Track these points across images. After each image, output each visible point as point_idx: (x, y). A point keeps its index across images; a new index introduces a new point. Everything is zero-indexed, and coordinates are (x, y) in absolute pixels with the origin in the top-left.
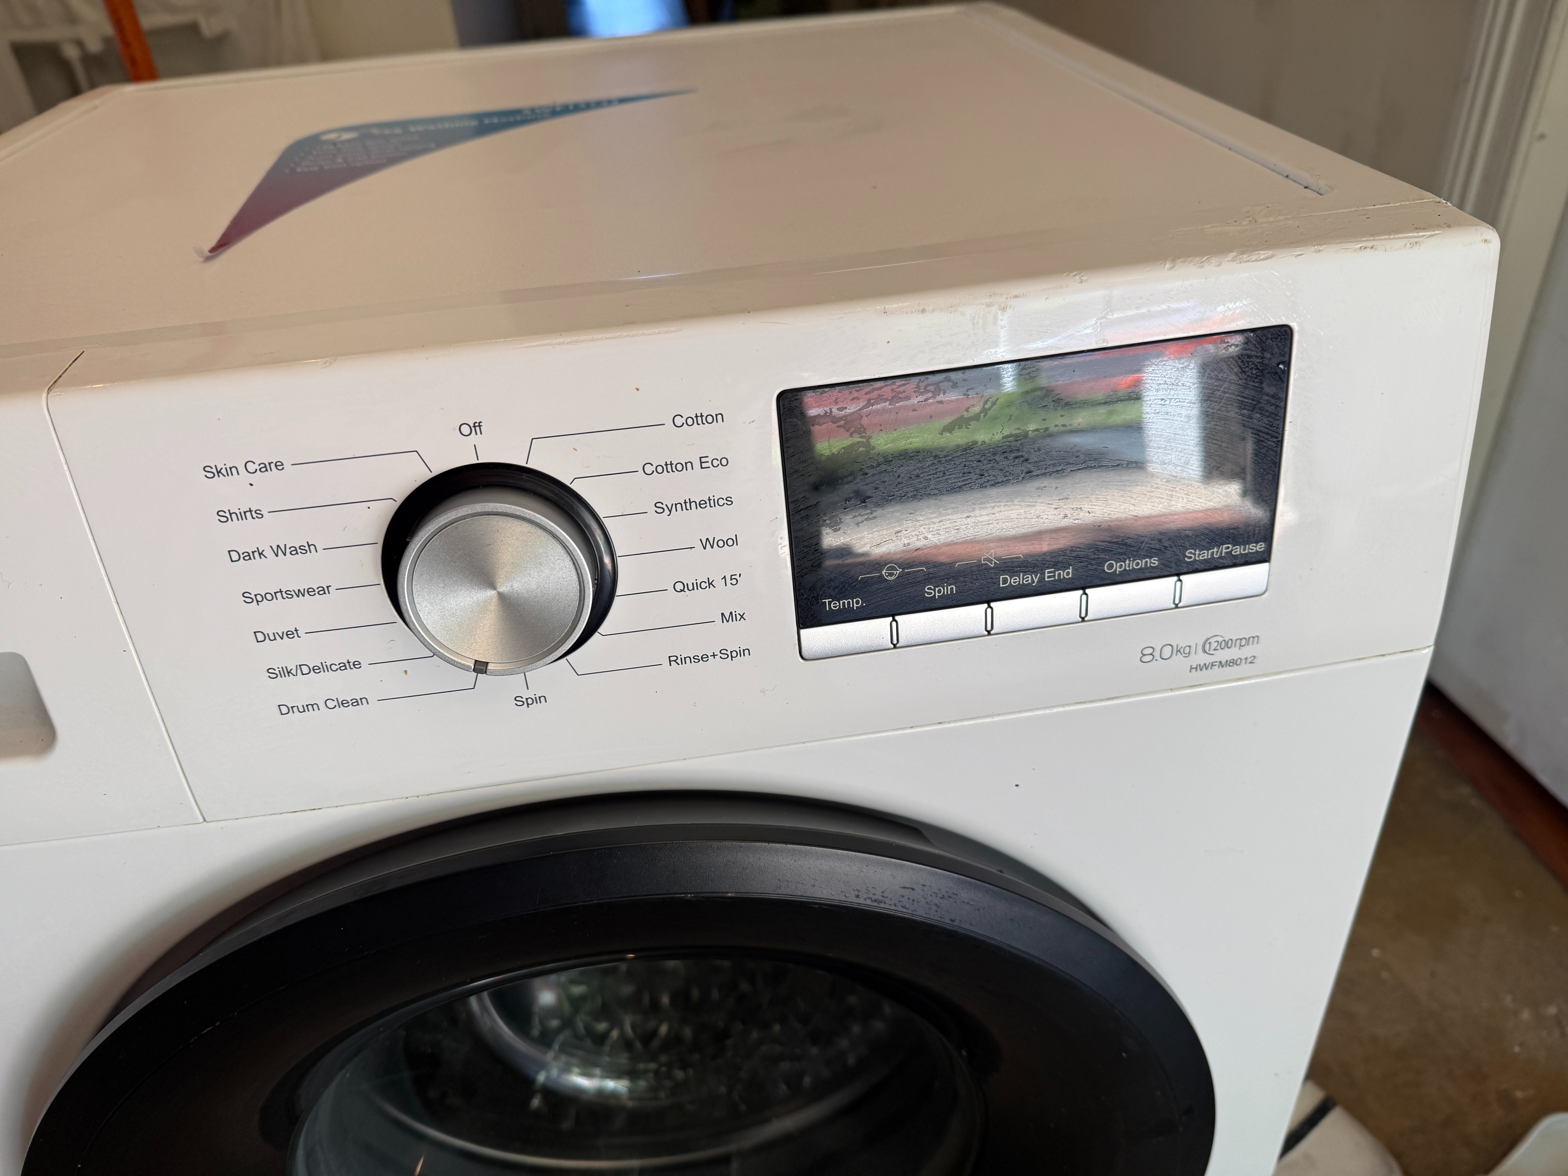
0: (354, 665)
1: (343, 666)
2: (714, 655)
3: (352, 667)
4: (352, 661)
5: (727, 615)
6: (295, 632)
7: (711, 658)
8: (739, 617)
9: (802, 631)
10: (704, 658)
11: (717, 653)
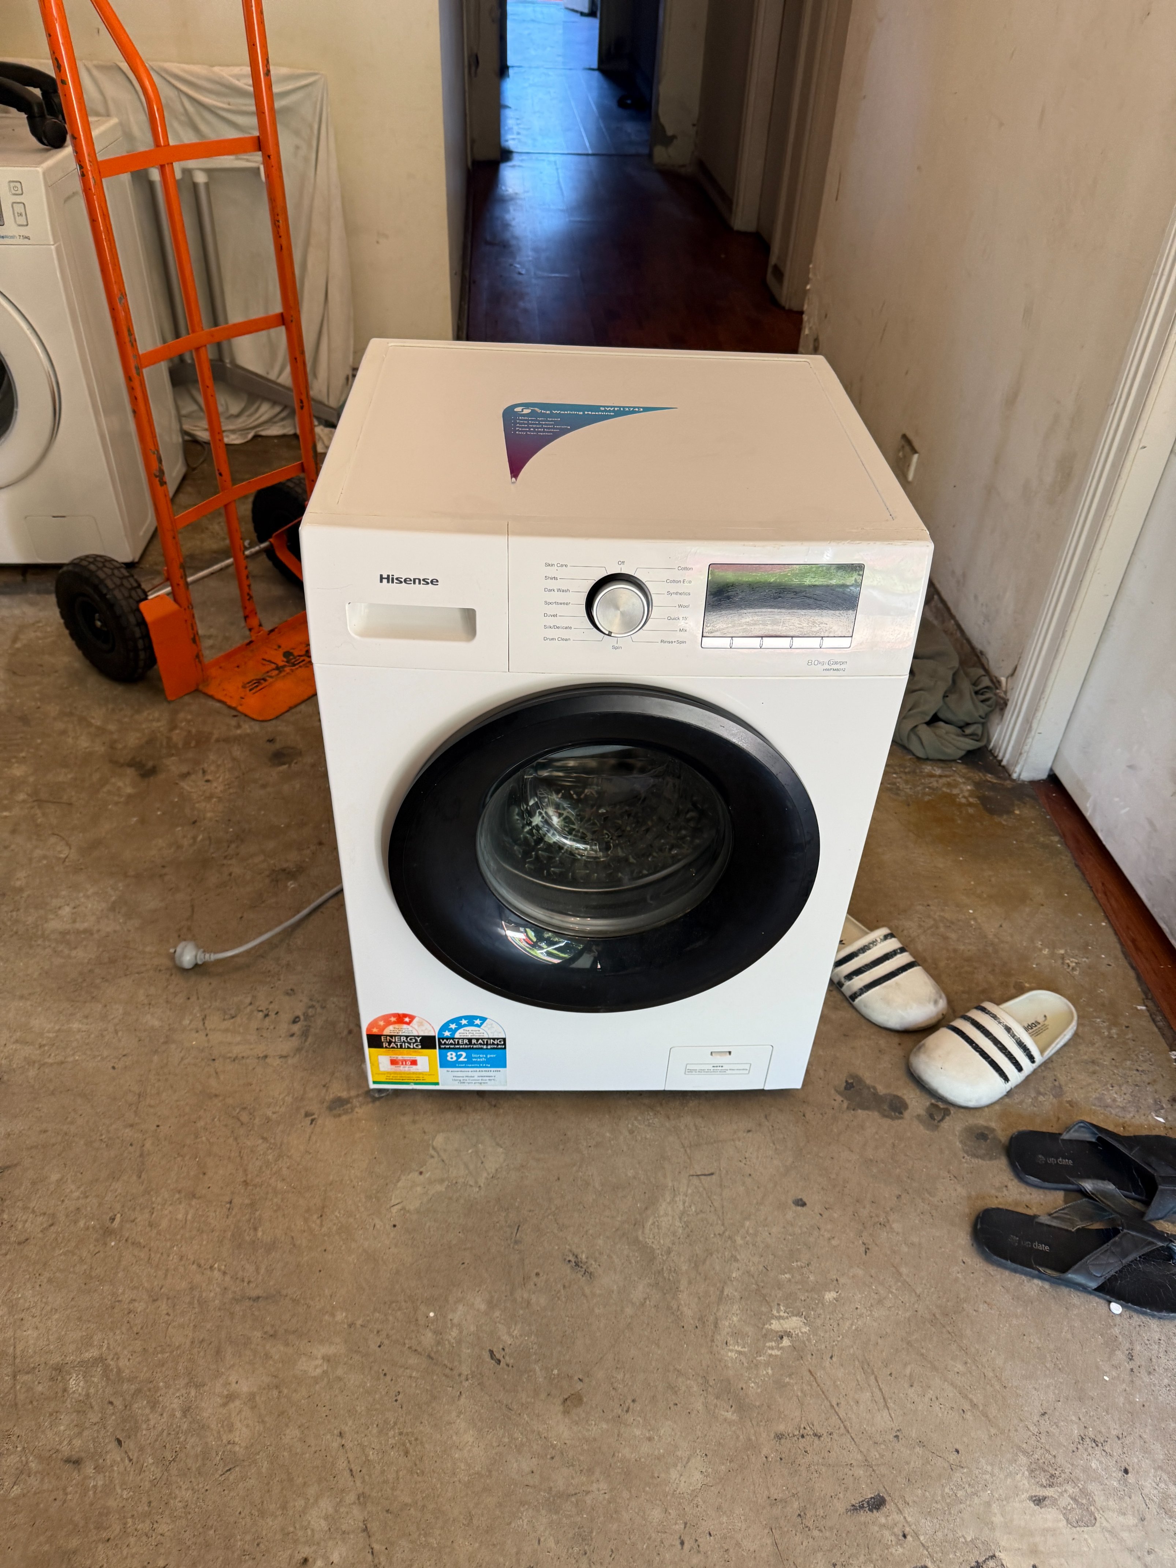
1: (565, 628)
4: (569, 627)
6: (556, 615)
7: (674, 642)
9: (703, 639)
10: (672, 642)
11: (676, 641)
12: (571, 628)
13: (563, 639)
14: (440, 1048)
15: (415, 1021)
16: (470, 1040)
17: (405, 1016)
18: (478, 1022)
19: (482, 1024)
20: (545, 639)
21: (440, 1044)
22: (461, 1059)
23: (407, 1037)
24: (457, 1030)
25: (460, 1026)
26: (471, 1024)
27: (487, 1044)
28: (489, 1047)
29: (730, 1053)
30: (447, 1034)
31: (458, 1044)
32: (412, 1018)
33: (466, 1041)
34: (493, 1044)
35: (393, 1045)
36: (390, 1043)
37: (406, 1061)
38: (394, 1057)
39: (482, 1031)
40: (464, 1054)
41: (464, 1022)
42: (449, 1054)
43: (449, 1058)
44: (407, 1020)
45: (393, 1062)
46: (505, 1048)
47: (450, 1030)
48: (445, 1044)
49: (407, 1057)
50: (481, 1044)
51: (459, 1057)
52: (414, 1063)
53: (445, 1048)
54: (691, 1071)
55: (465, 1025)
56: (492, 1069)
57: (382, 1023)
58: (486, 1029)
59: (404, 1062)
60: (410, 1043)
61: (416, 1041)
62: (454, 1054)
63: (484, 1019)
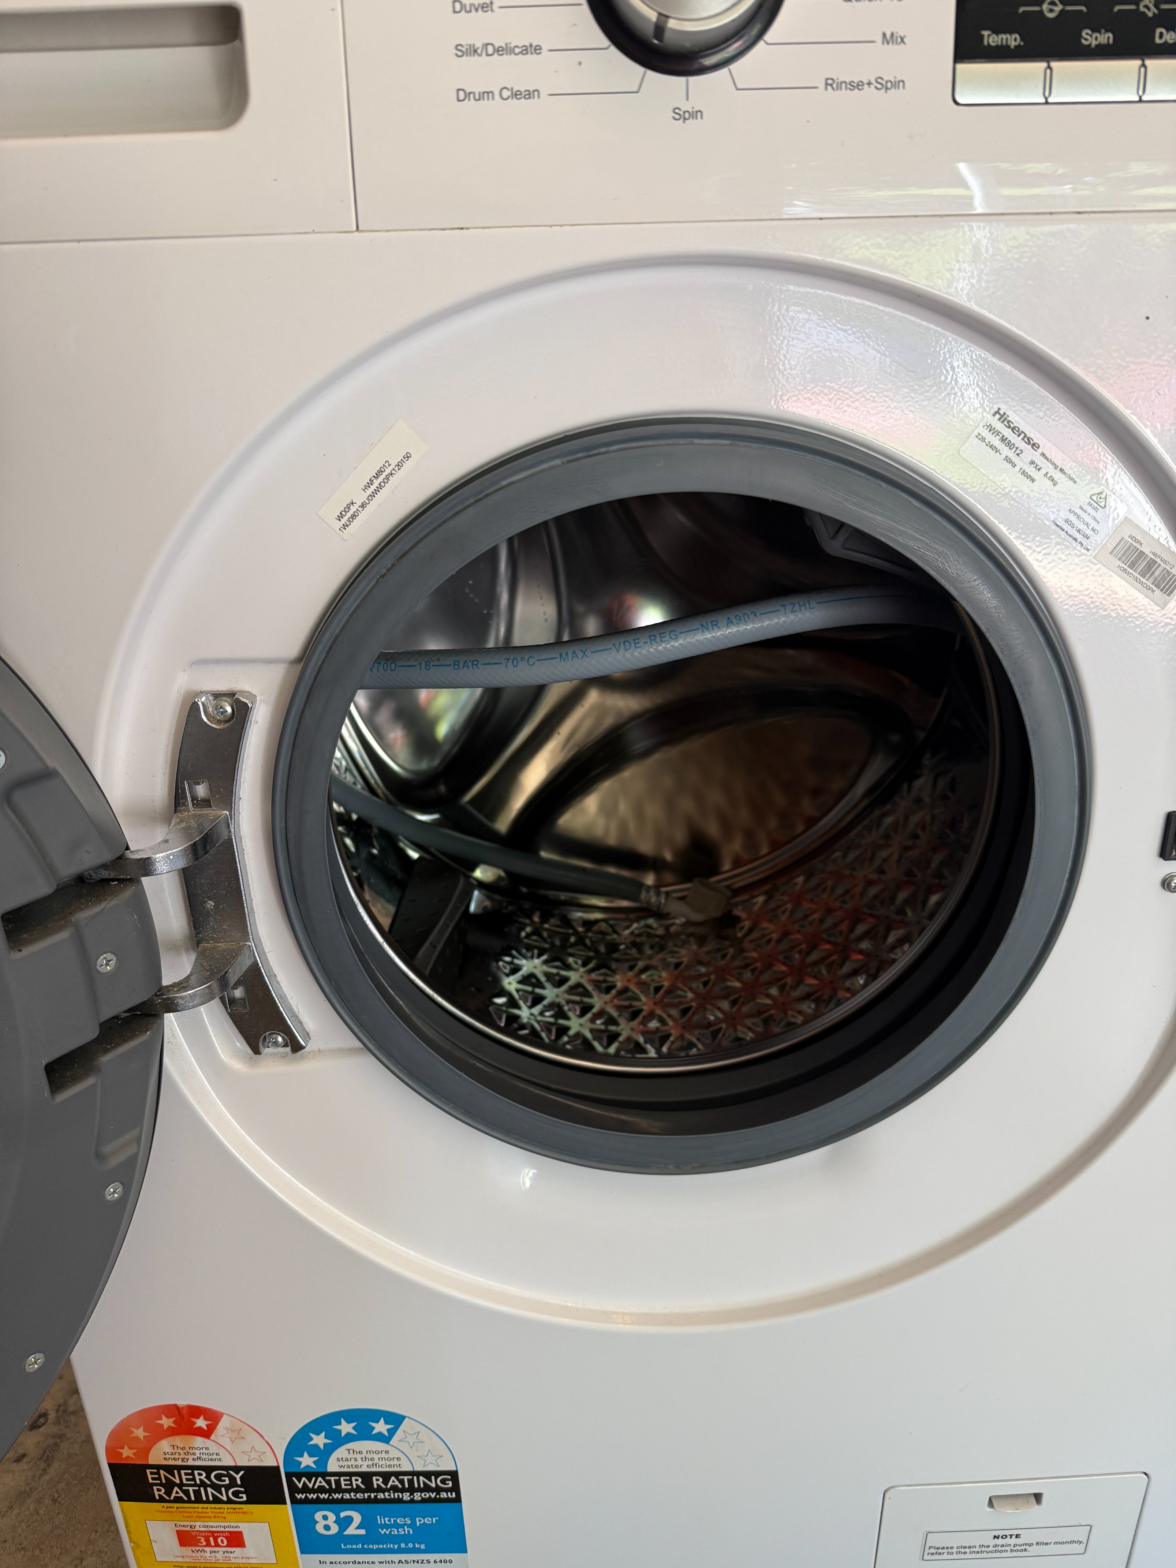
0: (535, 50)
1: (526, 50)
2: (869, 84)
3: (533, 51)
4: (534, 44)
5: (888, 35)
6: (490, 5)
7: (866, 87)
8: (899, 40)
9: (959, 66)
10: (859, 86)
11: (873, 81)
12: (537, 49)
13: (516, 95)
14: (294, 1501)
15: (223, 1424)
16: (367, 1477)
17: (196, 1411)
18: (381, 1427)
19: (392, 1432)
20: (464, 95)
21: (293, 1489)
22: (351, 1530)
23: (208, 1470)
24: (330, 1449)
25: (338, 1441)
26: (364, 1433)
27: (412, 1490)
28: (417, 1496)
29: (1038, 1497)
30: (307, 1461)
31: (339, 1489)
32: (214, 1417)
33: (357, 1482)
34: (427, 1488)
35: (176, 1492)
36: (169, 1486)
37: (215, 1535)
38: (185, 1525)
39: (394, 1453)
40: (357, 1518)
41: (346, 1428)
42: (318, 1516)
43: (320, 1528)
44: (201, 1423)
45: (186, 1539)
46: (458, 1500)
47: (314, 1451)
48: (305, 1489)
49: (216, 1525)
50: (394, 1489)
51: (343, 1523)
52: (236, 1540)
53: (306, 1501)
54: (938, 1551)
55: (350, 1438)
56: (432, 1557)
57: (140, 1433)
58: (405, 1447)
59: (211, 1538)
60: (217, 1488)
61: (233, 1480)
62: (332, 1517)
63: (395, 1420)
